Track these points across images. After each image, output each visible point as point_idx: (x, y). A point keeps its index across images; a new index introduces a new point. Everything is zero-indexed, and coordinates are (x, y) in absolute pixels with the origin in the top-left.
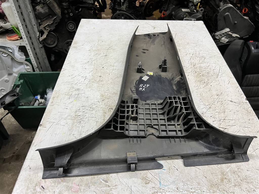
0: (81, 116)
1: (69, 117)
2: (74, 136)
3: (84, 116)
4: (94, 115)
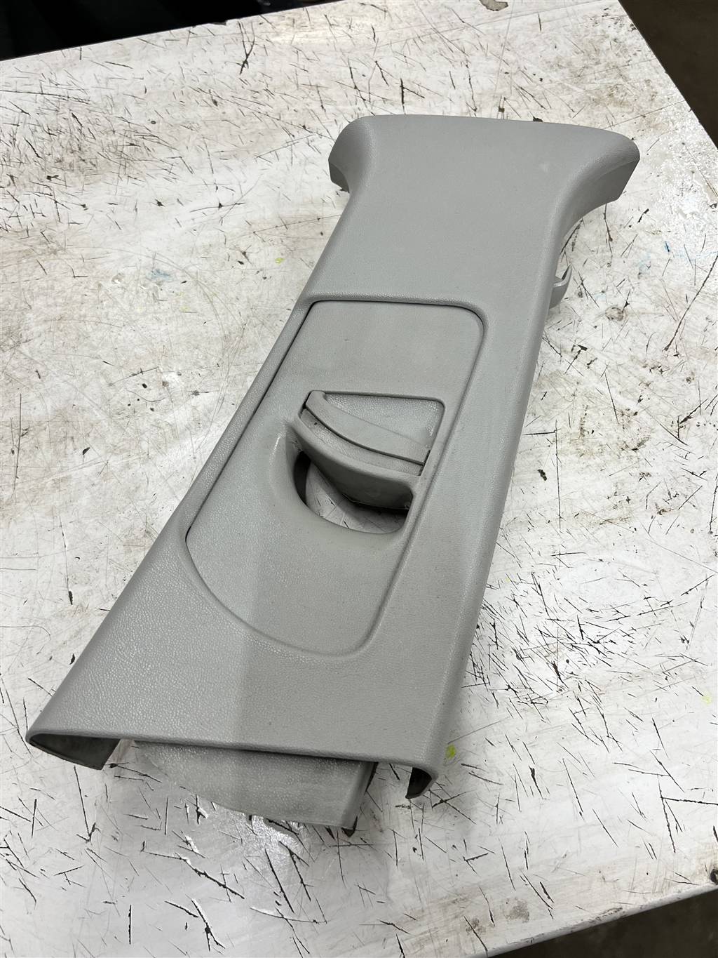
0: (552, 659)
1: (592, 722)
2: (692, 635)
3: (549, 640)
4: (522, 587)
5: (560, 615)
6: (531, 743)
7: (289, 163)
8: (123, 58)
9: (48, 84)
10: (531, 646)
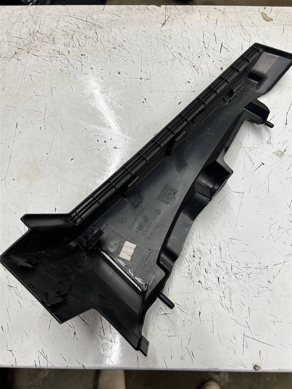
5: (226, 261)
6: (202, 303)
7: (171, 67)
8: (119, 13)
9: (89, 18)
10: (212, 269)
